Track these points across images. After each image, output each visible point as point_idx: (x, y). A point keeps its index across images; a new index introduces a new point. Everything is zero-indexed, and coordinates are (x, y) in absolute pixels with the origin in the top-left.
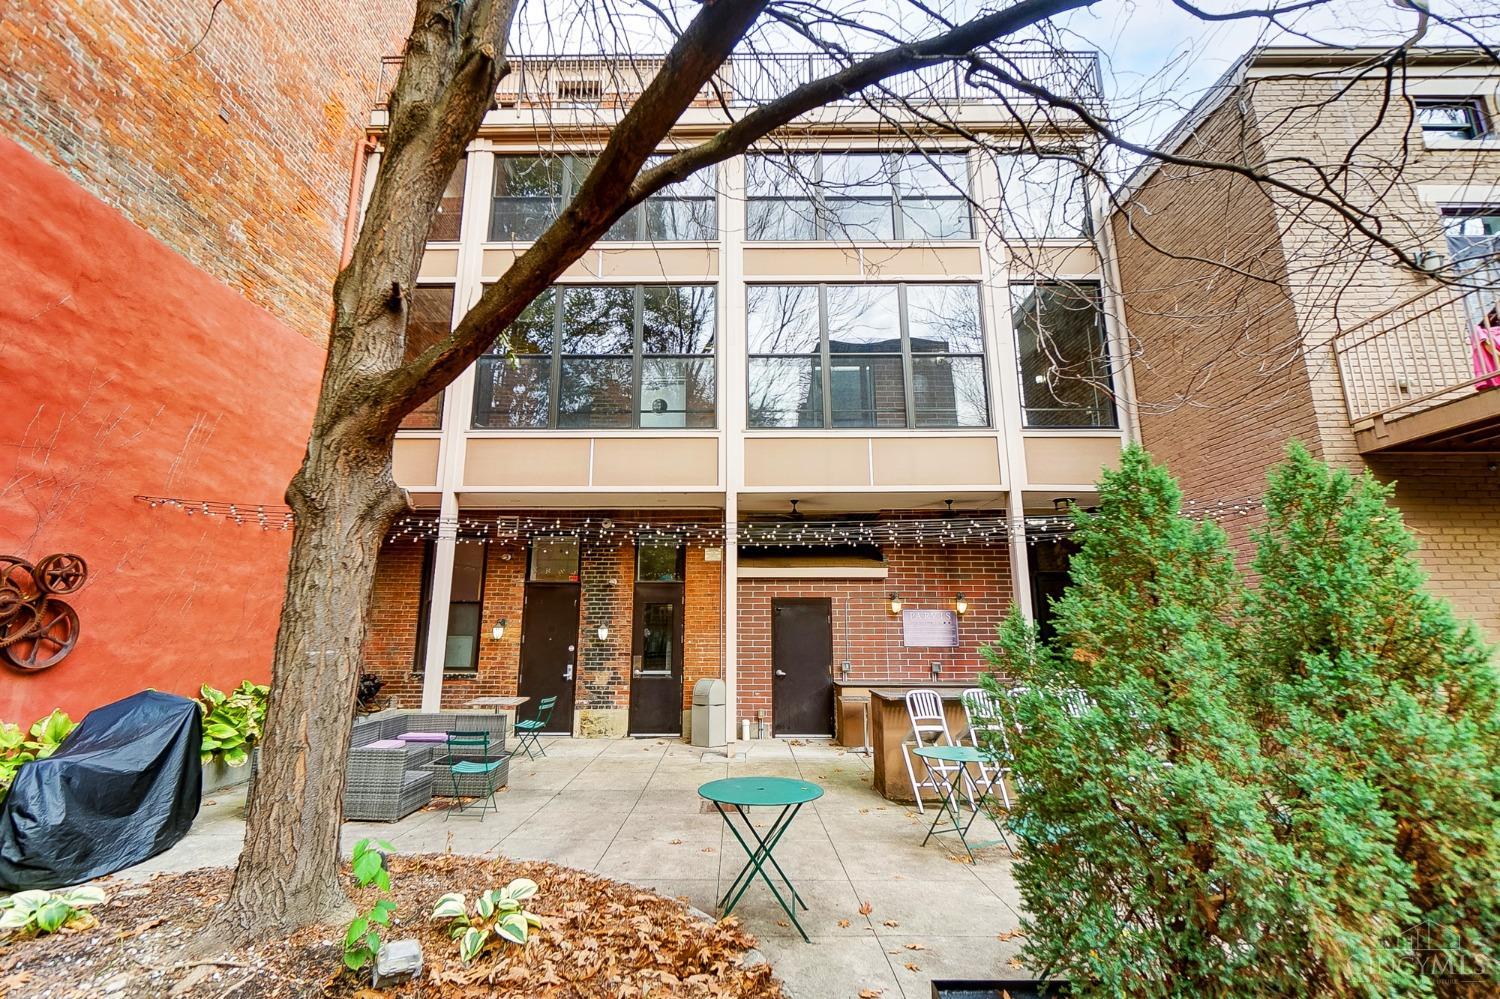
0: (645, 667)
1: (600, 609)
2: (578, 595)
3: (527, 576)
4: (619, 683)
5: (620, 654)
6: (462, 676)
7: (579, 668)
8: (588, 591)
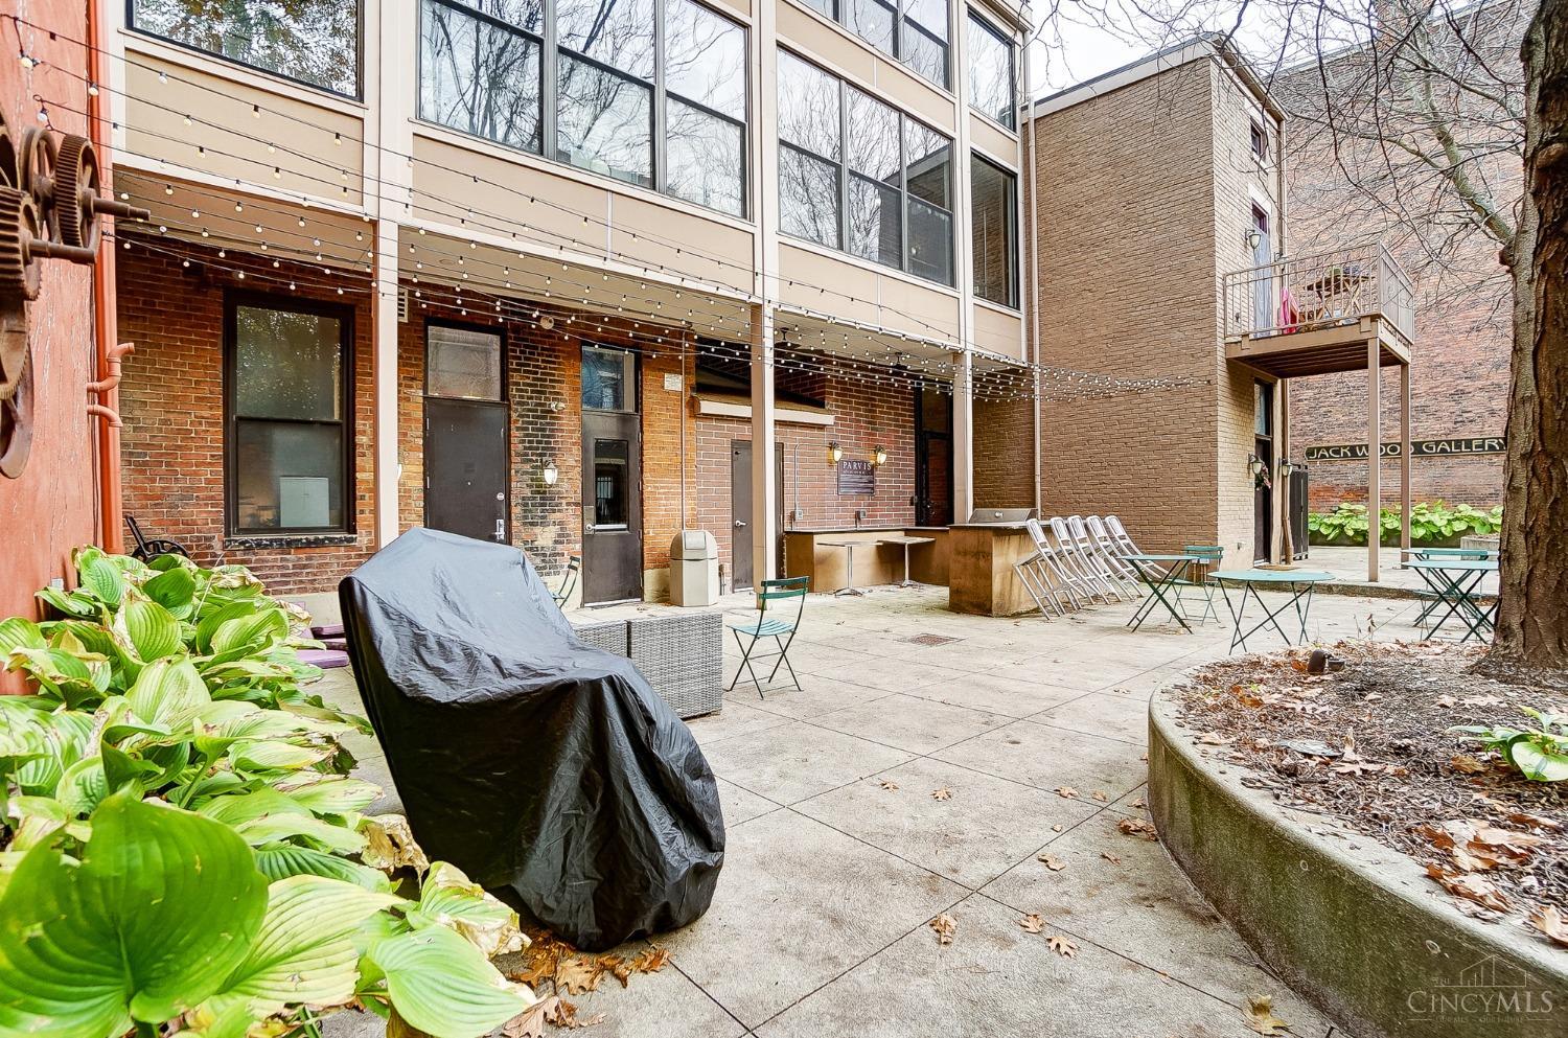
0: (600, 520)
1: (539, 442)
2: (506, 422)
3: (426, 388)
4: (569, 542)
5: (568, 504)
6: (331, 540)
7: (514, 523)
8: (521, 416)
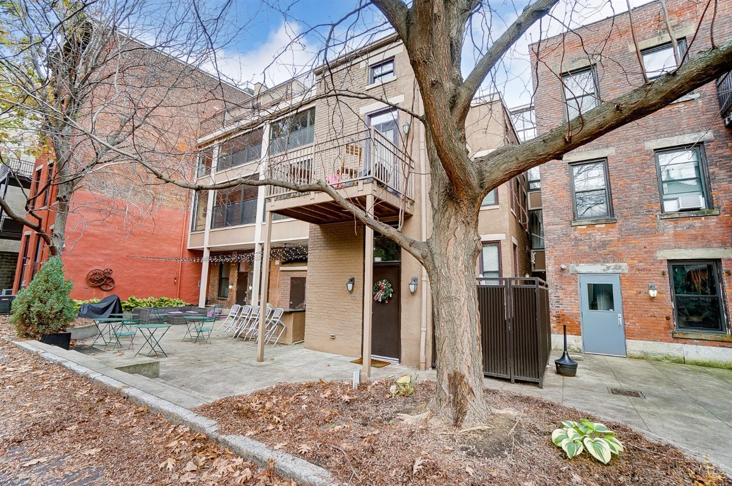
2: (247, 276)
3: (239, 270)
